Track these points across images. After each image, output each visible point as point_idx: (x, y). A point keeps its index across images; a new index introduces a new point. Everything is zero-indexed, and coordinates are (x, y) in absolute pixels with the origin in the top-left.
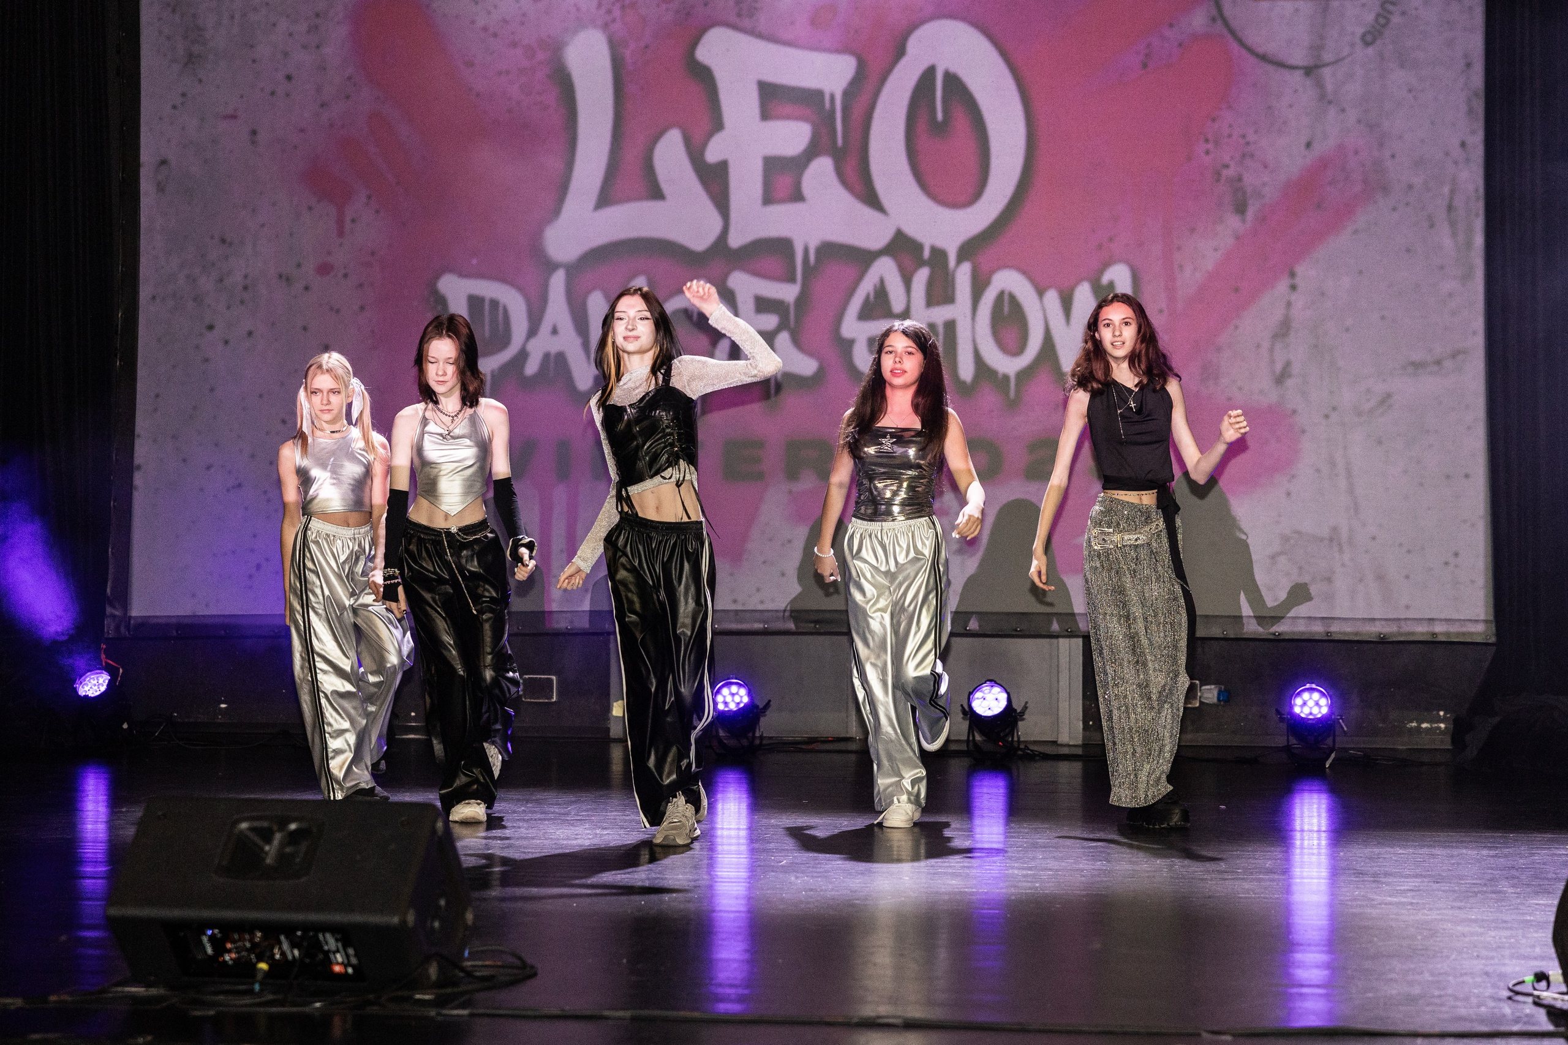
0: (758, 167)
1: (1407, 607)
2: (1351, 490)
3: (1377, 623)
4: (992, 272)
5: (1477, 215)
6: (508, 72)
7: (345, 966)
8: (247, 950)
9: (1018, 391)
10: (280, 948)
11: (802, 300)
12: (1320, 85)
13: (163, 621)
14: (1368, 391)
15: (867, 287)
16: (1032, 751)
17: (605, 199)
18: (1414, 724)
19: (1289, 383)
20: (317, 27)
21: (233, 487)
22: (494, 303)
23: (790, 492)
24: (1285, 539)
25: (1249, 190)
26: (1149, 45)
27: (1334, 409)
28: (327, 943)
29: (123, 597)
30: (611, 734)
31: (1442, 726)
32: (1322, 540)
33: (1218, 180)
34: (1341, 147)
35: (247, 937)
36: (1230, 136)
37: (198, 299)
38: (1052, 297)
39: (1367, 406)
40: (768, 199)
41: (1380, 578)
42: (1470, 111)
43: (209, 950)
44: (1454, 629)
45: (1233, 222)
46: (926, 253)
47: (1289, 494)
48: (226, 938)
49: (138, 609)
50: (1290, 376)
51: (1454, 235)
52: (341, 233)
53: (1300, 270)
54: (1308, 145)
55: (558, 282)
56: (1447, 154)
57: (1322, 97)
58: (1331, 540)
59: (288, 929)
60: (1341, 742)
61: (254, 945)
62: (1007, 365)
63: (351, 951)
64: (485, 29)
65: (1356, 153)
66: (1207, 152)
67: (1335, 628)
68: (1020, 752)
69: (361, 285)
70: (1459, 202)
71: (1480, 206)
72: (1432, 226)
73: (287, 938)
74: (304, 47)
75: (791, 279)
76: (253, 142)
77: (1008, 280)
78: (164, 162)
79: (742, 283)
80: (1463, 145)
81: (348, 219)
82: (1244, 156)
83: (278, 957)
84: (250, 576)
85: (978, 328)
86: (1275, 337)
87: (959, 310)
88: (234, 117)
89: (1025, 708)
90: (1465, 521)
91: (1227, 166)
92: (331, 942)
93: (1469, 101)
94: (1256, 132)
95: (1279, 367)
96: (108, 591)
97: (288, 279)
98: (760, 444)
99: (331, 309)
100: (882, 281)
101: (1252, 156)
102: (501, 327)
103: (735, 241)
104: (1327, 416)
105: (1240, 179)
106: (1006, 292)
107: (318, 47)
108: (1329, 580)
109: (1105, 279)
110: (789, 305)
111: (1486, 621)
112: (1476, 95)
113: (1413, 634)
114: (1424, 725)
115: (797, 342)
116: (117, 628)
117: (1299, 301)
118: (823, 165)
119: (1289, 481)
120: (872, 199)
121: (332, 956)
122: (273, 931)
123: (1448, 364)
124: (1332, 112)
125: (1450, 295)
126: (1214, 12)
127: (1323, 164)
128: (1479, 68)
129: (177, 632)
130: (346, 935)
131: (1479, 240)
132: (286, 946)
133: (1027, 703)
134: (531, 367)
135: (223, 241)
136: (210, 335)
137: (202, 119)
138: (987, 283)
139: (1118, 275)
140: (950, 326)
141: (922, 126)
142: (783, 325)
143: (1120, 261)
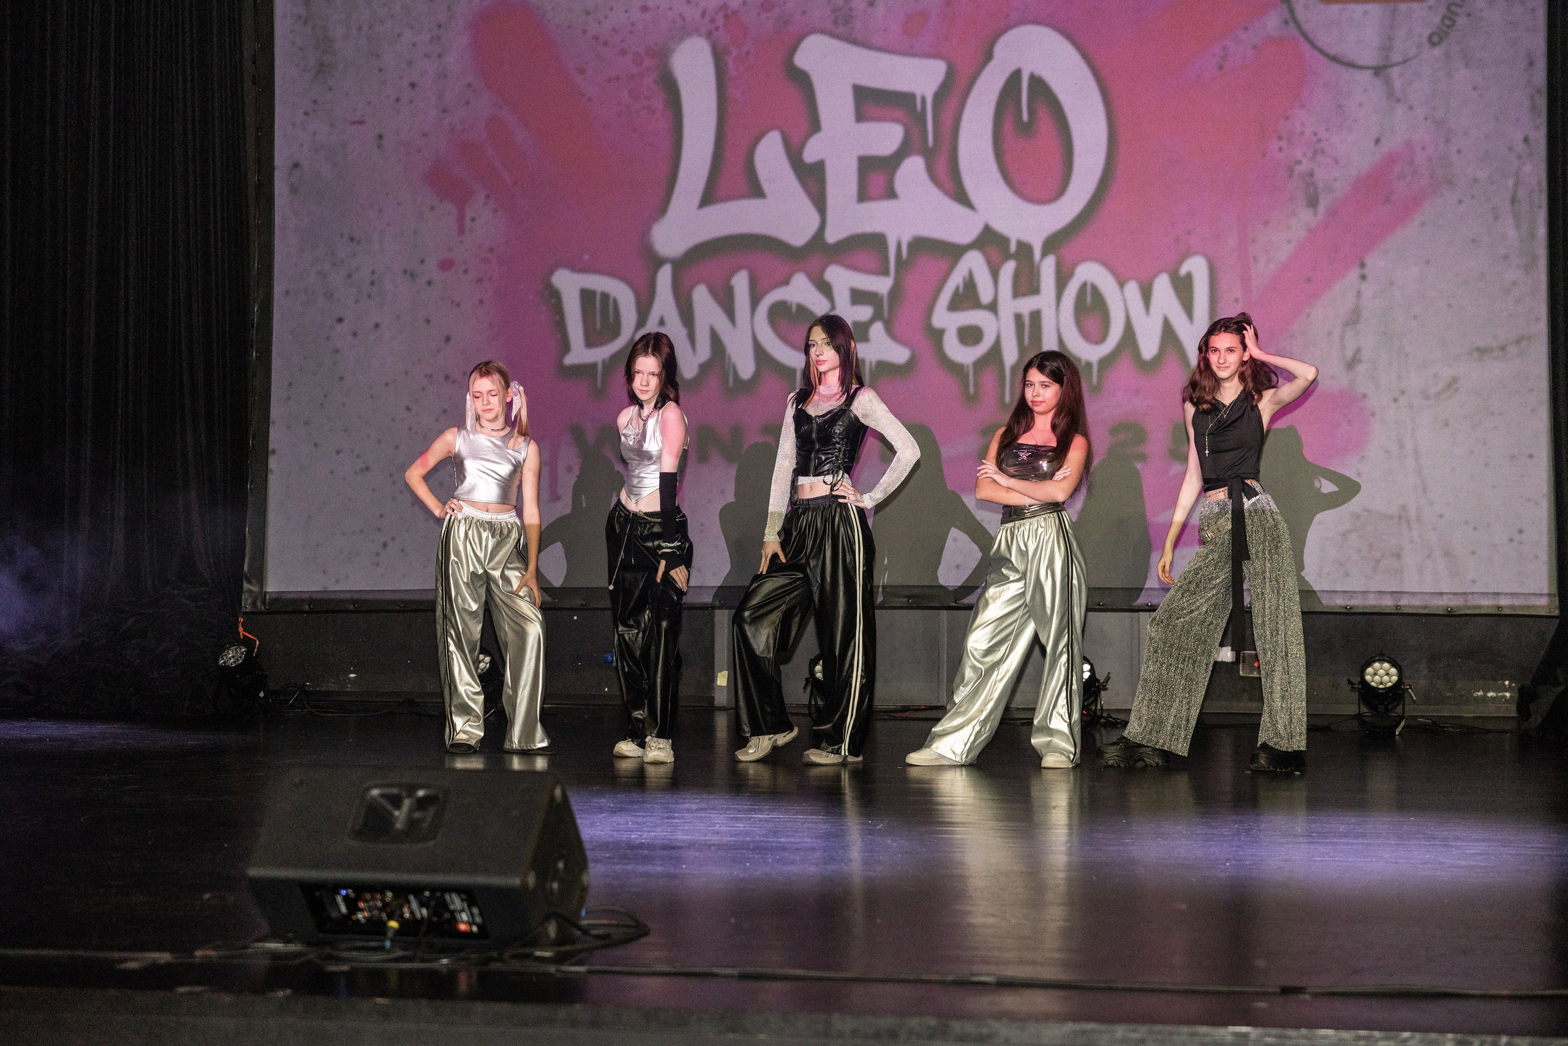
0: (853, 166)
1: (1474, 581)
2: (1419, 471)
3: (1445, 597)
4: (1075, 265)
5: (1540, 207)
6: (618, 78)
7: (470, 924)
8: (378, 909)
9: (1099, 377)
10: (409, 908)
11: (895, 292)
12: (1388, 83)
13: (295, 596)
14: (1436, 375)
15: (956, 279)
16: (1114, 719)
17: (708, 198)
18: (1481, 693)
19: (1361, 368)
20: (439, 38)
21: (362, 470)
22: (605, 297)
24: (1355, 517)
25: (1320, 184)
26: (1225, 48)
27: (1403, 393)
28: (453, 903)
29: (259, 574)
30: (715, 703)
31: (1508, 695)
32: (1391, 517)
33: (1291, 176)
34: (1409, 145)
35: (379, 896)
36: (1302, 133)
37: (329, 295)
38: (1132, 289)
39: (1433, 391)
40: (863, 196)
41: (1447, 554)
42: (1533, 108)
43: (343, 909)
44: (1517, 602)
45: (1306, 216)
46: (1013, 247)
47: (1359, 475)
48: (359, 898)
49: (273, 586)
50: (1360, 361)
51: (1518, 227)
52: (461, 231)
53: (1369, 260)
54: (1377, 141)
55: (664, 277)
56: (1510, 149)
57: (1391, 95)
58: (1400, 518)
59: (417, 890)
60: (1410, 710)
61: (385, 905)
62: (1090, 353)
63: (475, 911)
64: (596, 38)
65: (1424, 148)
66: (1281, 149)
67: (1404, 602)
68: (1103, 721)
69: (480, 280)
70: (1522, 194)
71: (1543, 199)
72: (1496, 218)
73: (416, 897)
74: (427, 56)
75: (885, 272)
76: (380, 146)
77: (1090, 272)
78: (296, 165)
79: (838, 276)
80: (1526, 140)
81: (468, 218)
82: (1315, 152)
83: (407, 915)
84: (378, 554)
85: (1062, 318)
86: (1347, 324)
87: (1044, 301)
88: (362, 122)
89: (1108, 678)
90: (1529, 500)
91: (1299, 162)
92: (456, 902)
93: (1532, 98)
94: (1327, 130)
95: (1349, 354)
96: (246, 568)
97: (412, 275)
99: (453, 302)
100: (971, 273)
101: (1323, 152)
102: (611, 319)
103: (832, 236)
104: (1396, 400)
105: (1312, 175)
106: (1089, 284)
107: (440, 56)
108: (1398, 556)
109: (1183, 270)
110: (882, 297)
111: (1549, 595)
112: (1539, 92)
113: (1480, 607)
114: (1490, 694)
115: (890, 331)
116: (254, 603)
117: (1368, 289)
118: (913, 167)
119: (1360, 462)
120: (961, 196)
121: (457, 915)
122: (403, 891)
123: (1512, 350)
124: (1400, 110)
125: (1514, 283)
126: (1287, 16)
127: (1391, 159)
128: (1541, 65)
129: (309, 606)
130: (471, 895)
131: (1542, 231)
132: (414, 905)
133: (1109, 673)
135: (352, 239)
136: (339, 328)
137: (332, 125)
138: (1071, 275)
139: (1196, 267)
140: (1036, 316)
141: (1008, 126)
142: (877, 316)
143: (1197, 253)
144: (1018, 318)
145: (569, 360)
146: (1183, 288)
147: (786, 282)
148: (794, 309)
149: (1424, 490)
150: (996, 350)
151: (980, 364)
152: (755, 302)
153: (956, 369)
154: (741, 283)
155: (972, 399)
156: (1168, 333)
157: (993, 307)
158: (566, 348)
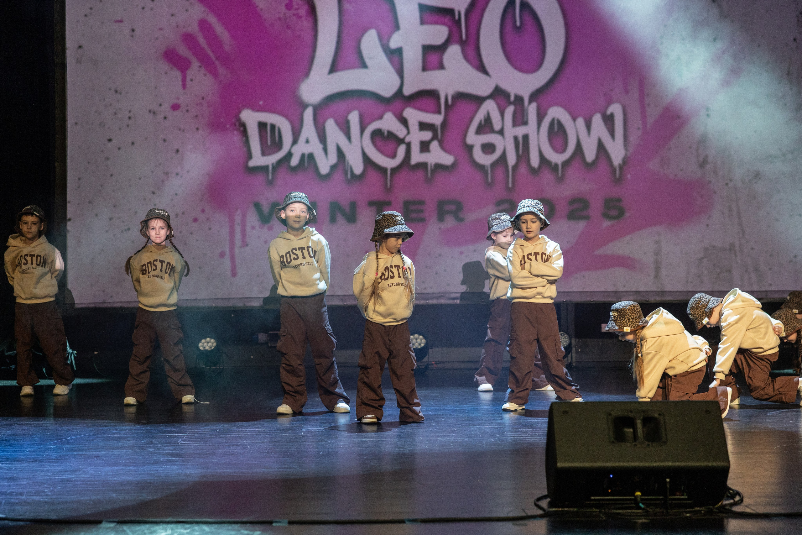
0: (419, 51)
1: (771, 285)
2: (740, 224)
4: (548, 108)
9: (563, 172)
11: (444, 124)
12: (720, 6)
14: (748, 170)
15: (480, 116)
17: (333, 69)
19: (708, 167)
21: (125, 230)
22: (273, 127)
23: (440, 229)
24: (706, 249)
25: (684, 63)
27: (731, 180)
32: (726, 250)
33: (668, 59)
36: (673, 34)
37: (102, 125)
38: (580, 121)
39: (747, 179)
40: (425, 68)
41: (756, 270)
42: (798, 22)
46: (512, 98)
47: (707, 226)
50: (707, 163)
51: (791, 87)
52: (184, 86)
53: (712, 106)
54: (715, 39)
55: (308, 114)
56: (786, 45)
57: (722, 13)
58: (730, 250)
62: (557, 158)
65: (739, 44)
66: (662, 43)
69: (196, 116)
70: (793, 70)
75: (439, 112)
76: (132, 36)
77: (556, 112)
79: (411, 114)
80: (795, 40)
81: (188, 79)
82: (681, 45)
85: (541, 139)
86: (699, 142)
87: (530, 129)
88: (121, 21)
90: (799, 239)
91: (672, 51)
93: (797, 17)
95: (701, 159)
97: (154, 113)
98: (422, 203)
99: (180, 129)
100: (488, 113)
101: (685, 45)
102: (277, 139)
103: (408, 91)
104: (727, 184)
105: (679, 58)
106: (556, 119)
108: (730, 271)
109: (609, 112)
110: (437, 126)
112: (801, 13)
113: (774, 299)
115: (442, 146)
117: (711, 123)
118: (454, 50)
119: (708, 219)
120: (482, 69)
123: (789, 156)
124: (727, 22)
127: (722, 50)
134: (294, 162)
135: (116, 91)
136: (109, 145)
137: (102, 23)
138: (545, 114)
139: (616, 109)
140: (526, 137)
141: (509, 27)
142: (435, 137)
143: (616, 102)
144: (516, 138)
145: (252, 164)
146: (609, 120)
147: (381, 117)
148: (386, 134)
149: (743, 235)
150: (503, 156)
151: (494, 165)
152: (362, 130)
153: (481, 167)
154: (354, 118)
155: (490, 185)
156: (601, 146)
157: (501, 132)
158: (250, 156)
